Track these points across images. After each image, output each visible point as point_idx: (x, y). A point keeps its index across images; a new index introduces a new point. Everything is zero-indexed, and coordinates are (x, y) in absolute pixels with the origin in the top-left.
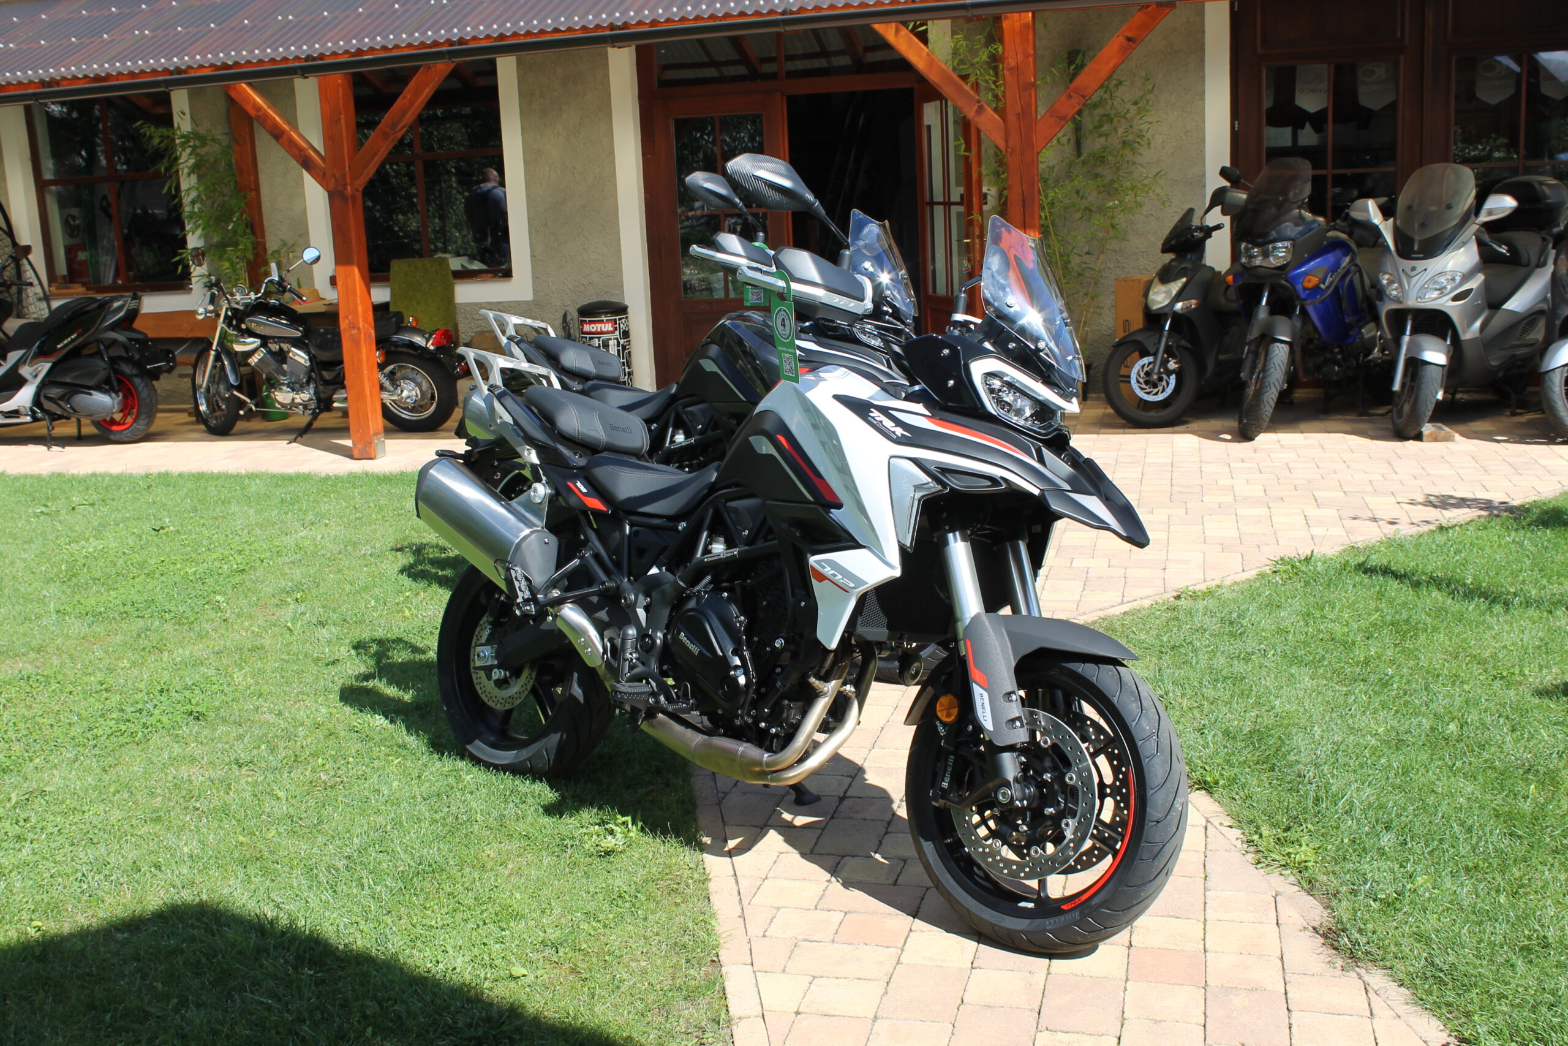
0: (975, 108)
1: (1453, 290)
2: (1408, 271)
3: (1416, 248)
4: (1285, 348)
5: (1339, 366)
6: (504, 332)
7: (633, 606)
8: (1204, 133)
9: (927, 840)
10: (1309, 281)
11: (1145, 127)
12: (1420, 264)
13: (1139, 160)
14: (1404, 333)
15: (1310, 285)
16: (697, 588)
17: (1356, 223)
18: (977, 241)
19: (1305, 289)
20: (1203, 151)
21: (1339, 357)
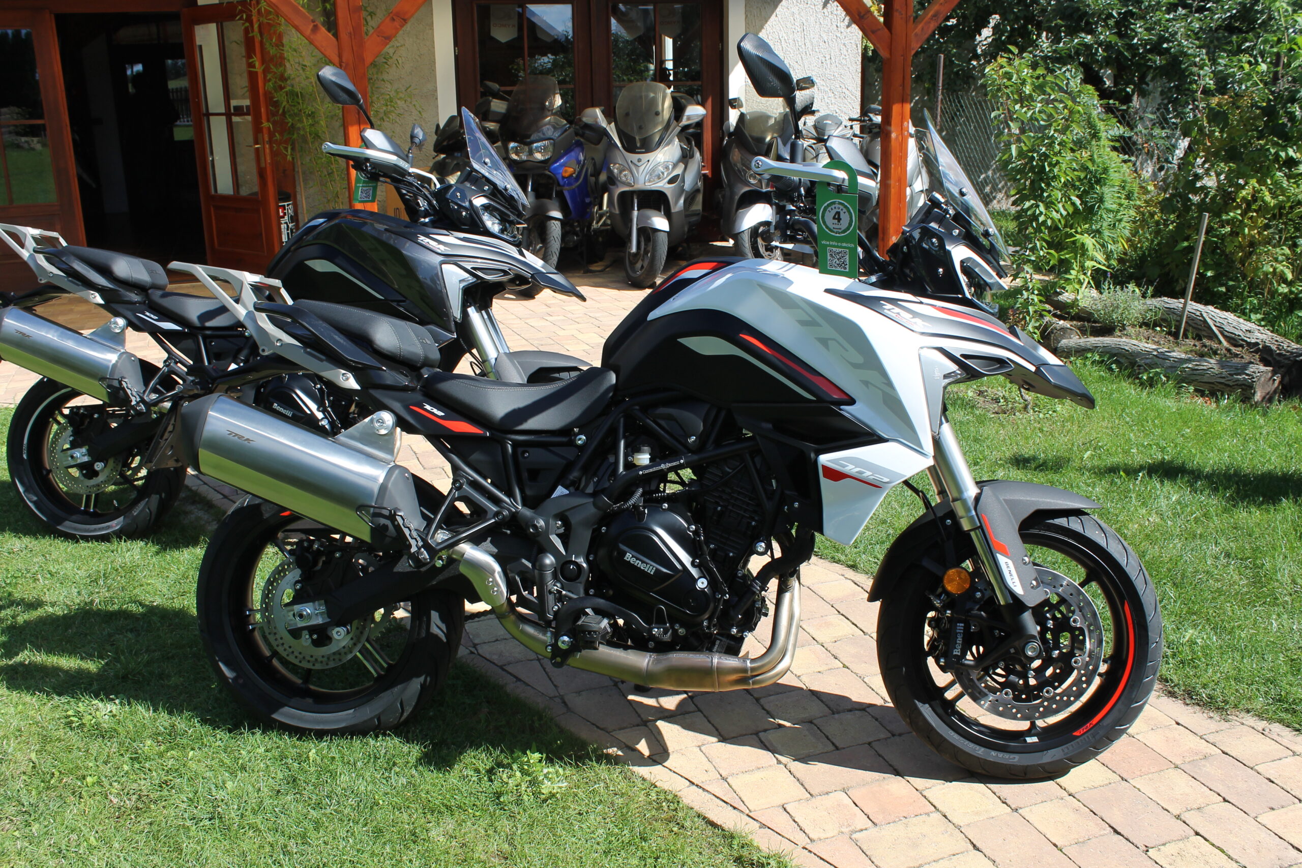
0: (311, 26)
1: (668, 175)
2: (635, 161)
3: (638, 145)
4: (558, 224)
5: (577, 236)
6: (22, 246)
7: (546, 533)
8: (434, 56)
9: (924, 703)
10: (566, 171)
11: (391, 51)
12: (645, 157)
13: (385, 77)
14: (633, 209)
15: (567, 175)
16: (632, 502)
17: (587, 126)
18: (267, 146)
19: (563, 178)
20: (434, 70)
21: (578, 229)
